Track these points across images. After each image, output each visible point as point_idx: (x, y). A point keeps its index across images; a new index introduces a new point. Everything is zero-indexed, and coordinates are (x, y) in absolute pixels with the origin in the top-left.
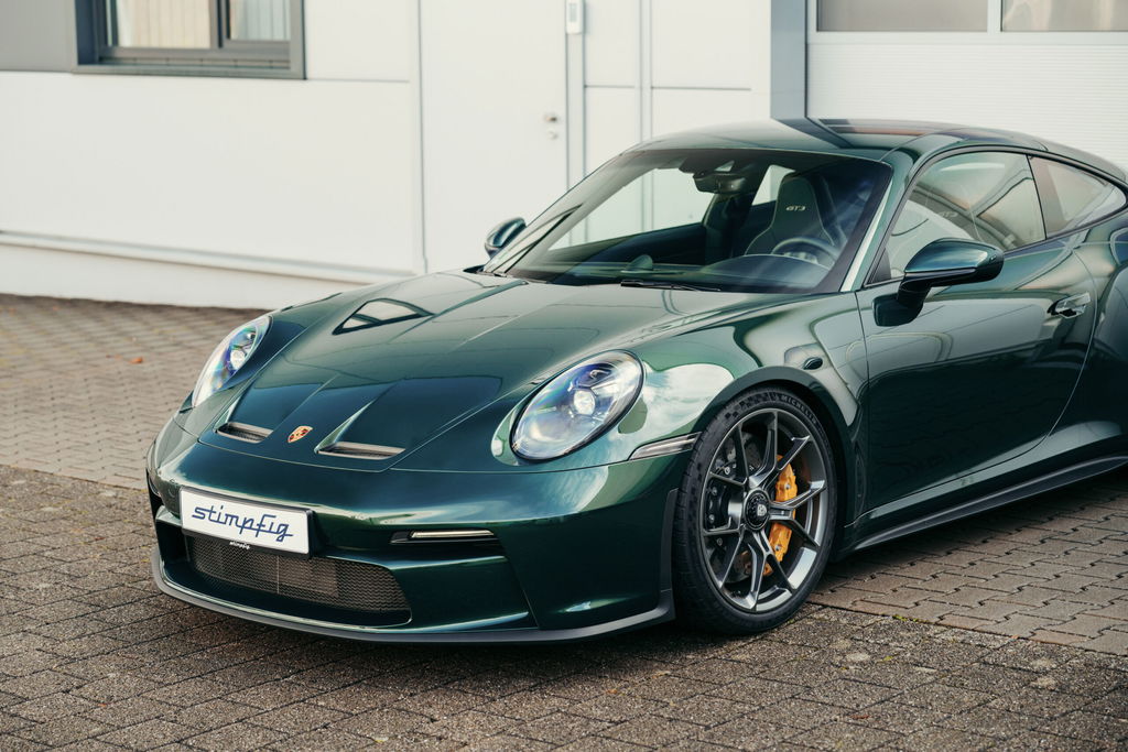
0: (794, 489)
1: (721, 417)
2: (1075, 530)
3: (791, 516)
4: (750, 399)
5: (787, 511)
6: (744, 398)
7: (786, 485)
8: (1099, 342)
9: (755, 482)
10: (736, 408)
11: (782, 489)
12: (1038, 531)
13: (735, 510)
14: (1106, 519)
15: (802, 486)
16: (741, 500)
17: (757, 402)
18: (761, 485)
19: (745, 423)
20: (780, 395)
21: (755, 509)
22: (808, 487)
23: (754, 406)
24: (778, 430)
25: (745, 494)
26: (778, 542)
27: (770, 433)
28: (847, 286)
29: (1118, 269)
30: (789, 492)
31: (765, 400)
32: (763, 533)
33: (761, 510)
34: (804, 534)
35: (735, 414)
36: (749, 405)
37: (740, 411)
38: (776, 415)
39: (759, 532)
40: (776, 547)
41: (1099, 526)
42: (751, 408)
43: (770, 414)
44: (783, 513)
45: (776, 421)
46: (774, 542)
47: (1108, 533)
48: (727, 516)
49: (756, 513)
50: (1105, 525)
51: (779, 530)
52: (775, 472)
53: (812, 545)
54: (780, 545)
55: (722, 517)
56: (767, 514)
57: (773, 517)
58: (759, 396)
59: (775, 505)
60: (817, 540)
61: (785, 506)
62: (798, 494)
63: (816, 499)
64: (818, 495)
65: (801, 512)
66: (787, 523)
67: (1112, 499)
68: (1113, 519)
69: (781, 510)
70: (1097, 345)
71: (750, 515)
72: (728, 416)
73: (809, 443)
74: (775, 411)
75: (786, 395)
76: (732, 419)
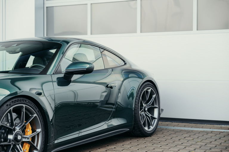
0: (31, 131)
1: (5, 105)
2: (115, 148)
3: (30, 140)
4: (15, 100)
5: (28, 138)
6: (13, 100)
7: (28, 130)
8: (118, 102)
9: (18, 129)
10: (10, 103)
11: (27, 132)
12: (104, 149)
13: (11, 137)
14: (123, 145)
15: (33, 131)
16: (12, 134)
17: (18, 102)
18: (19, 129)
19: (13, 108)
20: (26, 101)
21: (17, 137)
22: (35, 131)
23: (17, 103)
24: (25, 112)
25: (14, 132)
26: (25, 149)
27: (22, 112)
28: (49, 73)
29: (124, 80)
30: (29, 132)
31: (20, 101)
32: (20, 145)
33: (19, 137)
34: (34, 146)
35: (10, 105)
36: (15, 102)
37: (12, 104)
38: (24, 107)
39: (19, 145)
40: (25, 150)
41: (121, 147)
42: (15, 103)
43: (22, 107)
44: (27, 139)
45: (24, 108)
46: (24, 148)
47: (124, 148)
48: (8, 139)
49: (17, 138)
50: (123, 146)
51: (26, 145)
52: (24, 125)
53: (37, 149)
54: (26, 150)
55: (6, 139)
56: (21, 139)
57: (24, 140)
58: (18, 100)
59: (24, 136)
60: (39, 148)
61: (28, 137)
62: (32, 133)
63: (38, 134)
64: (39, 133)
65: (33, 138)
66: (28, 142)
67: (124, 141)
68: (125, 145)
69: (26, 138)
70: (118, 103)
71: (16, 139)
72: (7, 105)
73: (36, 117)
74: (24, 105)
75: (28, 100)
76: (9, 106)
